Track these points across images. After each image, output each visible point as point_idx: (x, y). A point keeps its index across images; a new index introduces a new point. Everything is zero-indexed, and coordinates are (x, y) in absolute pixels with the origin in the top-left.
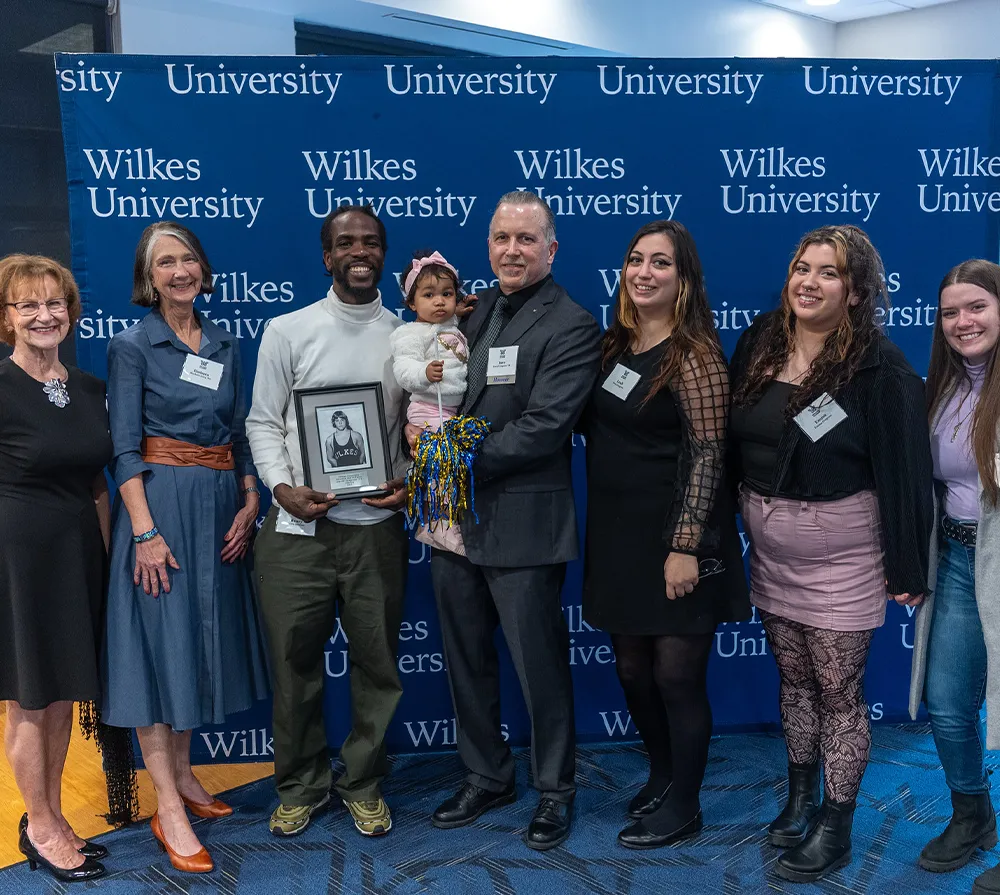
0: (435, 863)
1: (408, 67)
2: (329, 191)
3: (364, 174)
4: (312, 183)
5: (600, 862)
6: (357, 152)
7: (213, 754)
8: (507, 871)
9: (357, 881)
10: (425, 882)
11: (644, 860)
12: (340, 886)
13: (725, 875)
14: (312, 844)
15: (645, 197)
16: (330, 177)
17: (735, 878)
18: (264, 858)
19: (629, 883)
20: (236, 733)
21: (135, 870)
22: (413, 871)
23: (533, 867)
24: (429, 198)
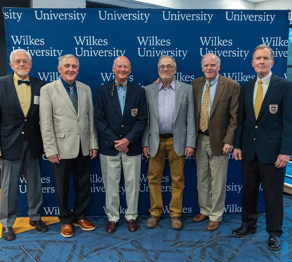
0: (103, 248)
1: (106, 12)
5: (151, 250)
6: (90, 37)
7: (47, 214)
8: (123, 252)
9: (78, 253)
10: (98, 254)
11: (165, 251)
12: (73, 254)
13: (188, 256)
14: (68, 241)
16: (82, 44)
17: (191, 257)
18: (54, 245)
19: (158, 257)
20: (53, 208)
21: (16, 246)
22: (95, 251)
23: (131, 251)
24: (111, 51)
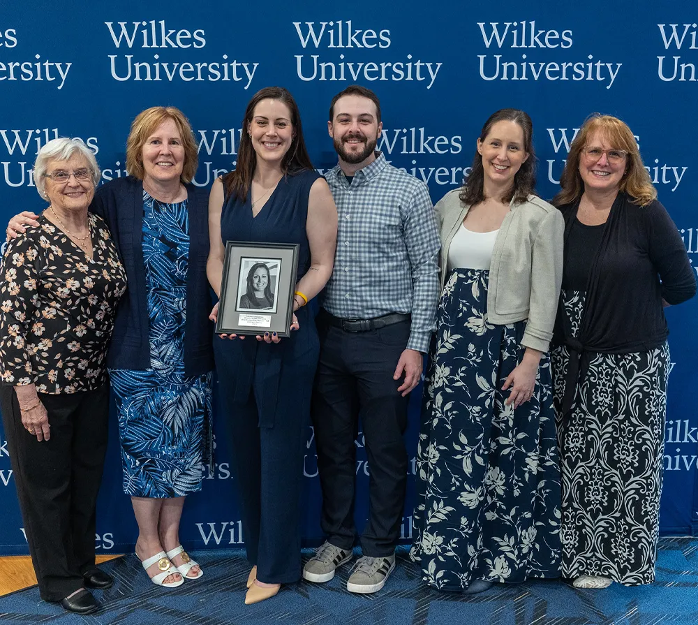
2: (129, 57)
3: (159, 42)
4: (113, 50)
6: (153, 22)
15: (410, 65)
16: (130, 44)
